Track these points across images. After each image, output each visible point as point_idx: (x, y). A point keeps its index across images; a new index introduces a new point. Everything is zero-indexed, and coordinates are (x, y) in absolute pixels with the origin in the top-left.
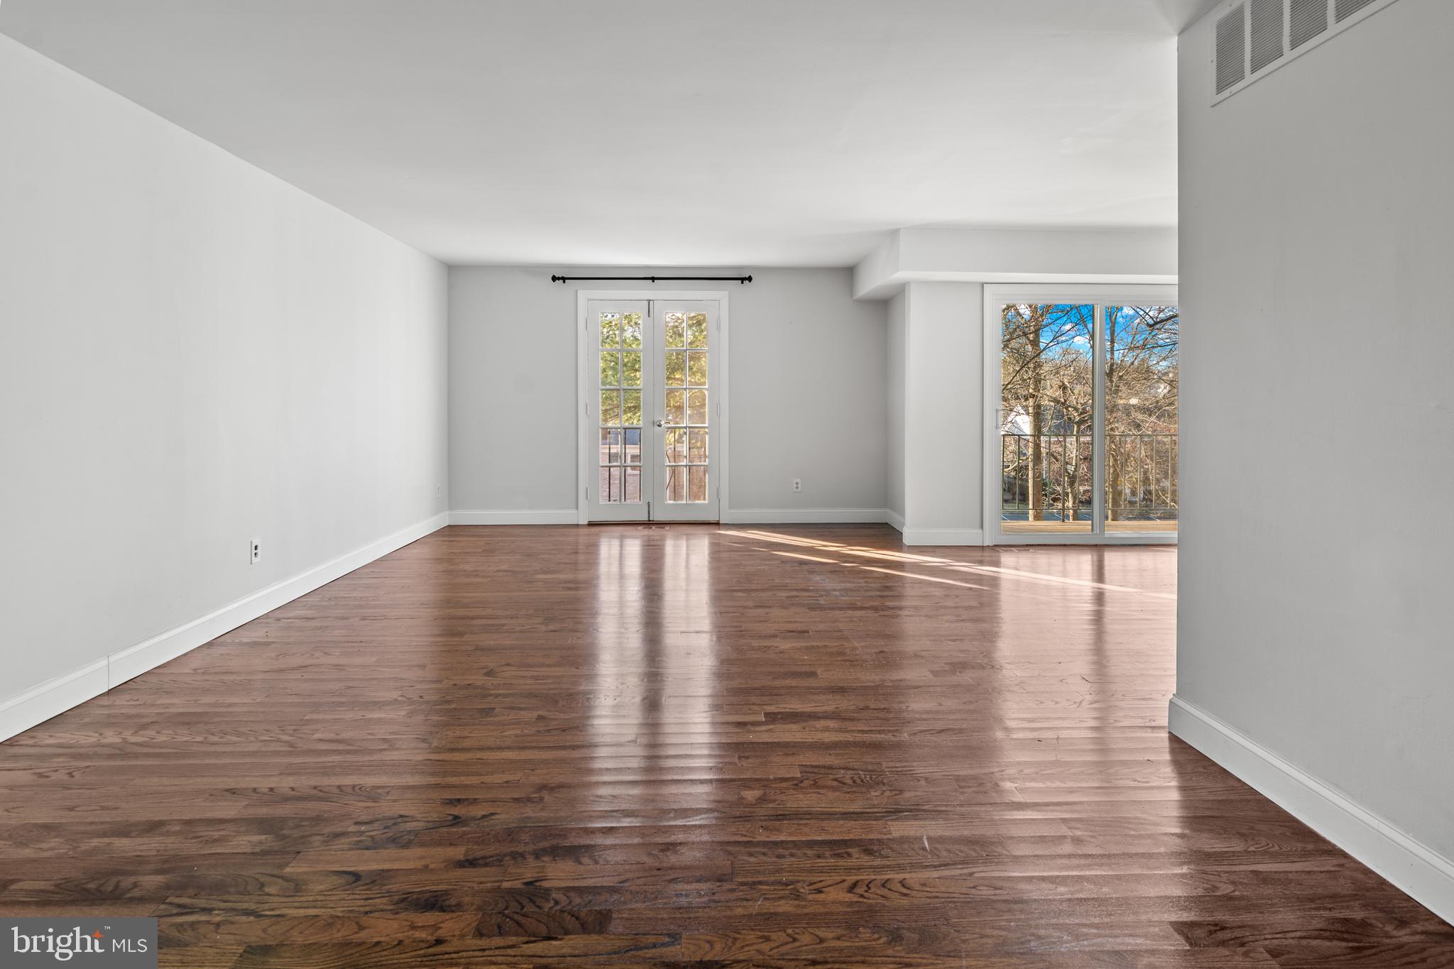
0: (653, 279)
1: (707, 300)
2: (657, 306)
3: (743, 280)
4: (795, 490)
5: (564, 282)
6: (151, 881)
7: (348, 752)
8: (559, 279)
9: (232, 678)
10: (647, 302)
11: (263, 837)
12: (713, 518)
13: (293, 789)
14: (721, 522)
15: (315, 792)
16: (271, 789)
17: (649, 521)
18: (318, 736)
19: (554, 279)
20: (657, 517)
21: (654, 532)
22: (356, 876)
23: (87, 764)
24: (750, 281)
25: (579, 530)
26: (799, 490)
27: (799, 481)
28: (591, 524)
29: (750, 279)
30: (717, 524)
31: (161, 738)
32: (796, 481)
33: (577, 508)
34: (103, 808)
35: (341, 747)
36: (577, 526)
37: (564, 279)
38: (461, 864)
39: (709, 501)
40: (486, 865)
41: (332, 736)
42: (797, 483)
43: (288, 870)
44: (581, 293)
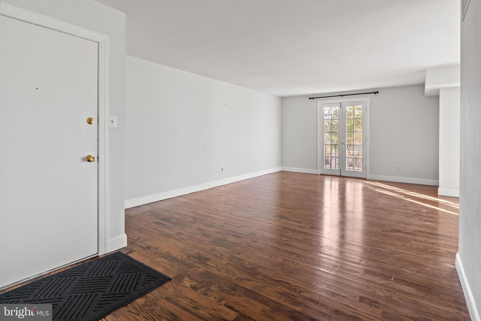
0: (342, 96)
1: (362, 101)
2: (343, 105)
3: (375, 93)
4: (398, 170)
5: (314, 99)
6: (174, 221)
7: (216, 211)
8: (311, 98)
9: (209, 195)
10: (340, 103)
11: (192, 220)
12: (364, 177)
13: (203, 214)
14: (367, 179)
15: (206, 216)
16: (200, 214)
17: (341, 175)
18: (214, 207)
19: (310, 98)
20: (343, 174)
21: (342, 179)
22: (200, 229)
23: (179, 203)
24: (378, 93)
25: (318, 176)
26: (399, 170)
27: (399, 166)
28: (321, 175)
29: (378, 92)
30: (365, 179)
31: (191, 202)
32: (397, 166)
33: (317, 169)
34: (177, 210)
35: (216, 210)
36: (317, 175)
37: (313, 98)
38: (216, 232)
39: (362, 171)
40: (220, 234)
41: (216, 208)
42: (398, 167)
43: (192, 225)
44: (318, 102)
